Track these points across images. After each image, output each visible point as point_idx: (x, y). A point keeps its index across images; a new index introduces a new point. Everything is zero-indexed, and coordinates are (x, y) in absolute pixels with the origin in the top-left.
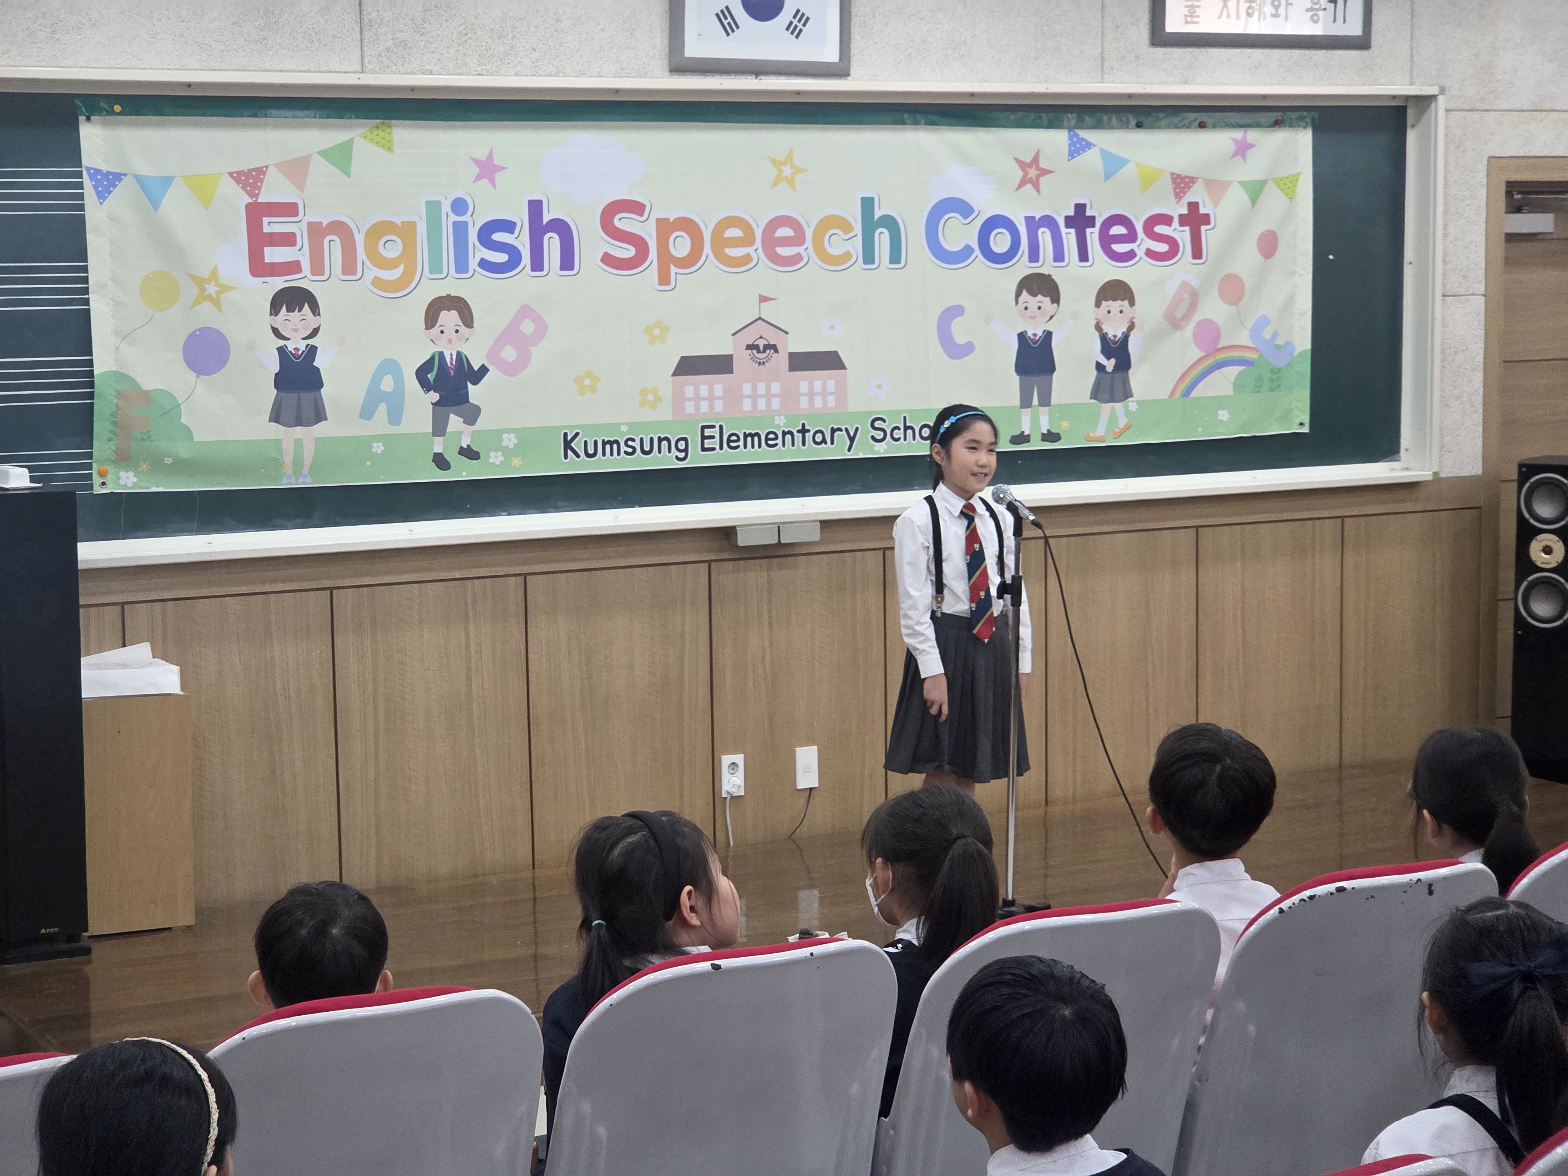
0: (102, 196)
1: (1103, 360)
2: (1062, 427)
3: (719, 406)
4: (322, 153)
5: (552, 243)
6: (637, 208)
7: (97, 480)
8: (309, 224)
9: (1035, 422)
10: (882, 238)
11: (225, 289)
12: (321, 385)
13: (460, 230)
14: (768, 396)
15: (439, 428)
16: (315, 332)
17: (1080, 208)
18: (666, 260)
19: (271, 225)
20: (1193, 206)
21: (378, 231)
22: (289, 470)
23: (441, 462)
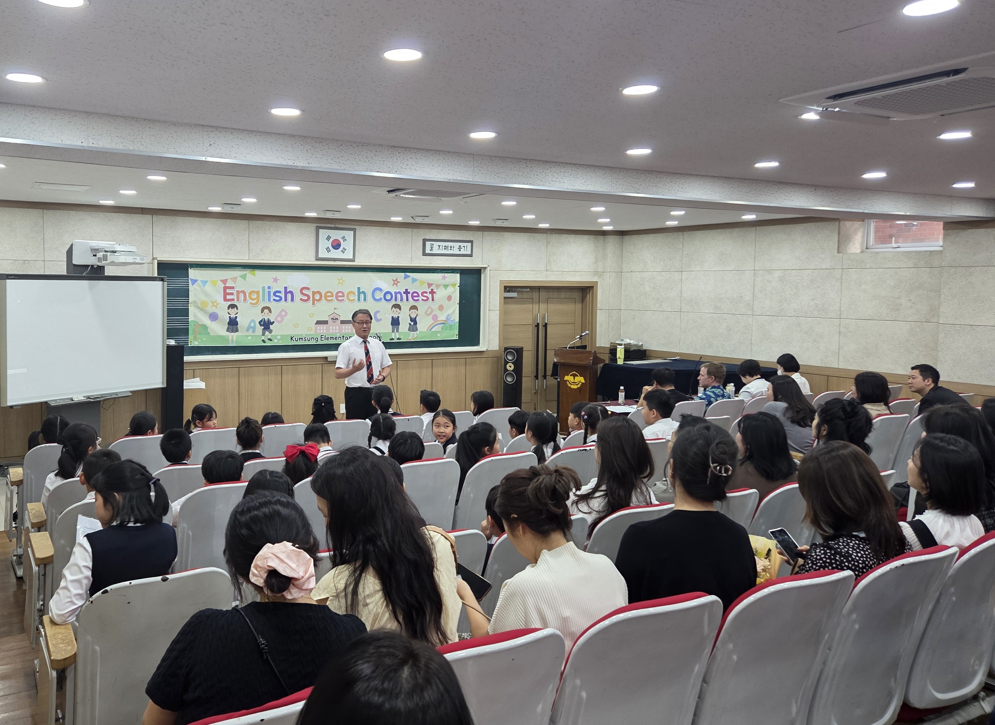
0: (193, 284)
1: (411, 322)
2: (402, 337)
3: (325, 331)
4: (240, 276)
5: (289, 296)
6: (308, 289)
7: (189, 343)
8: (237, 291)
9: (395, 336)
10: (362, 296)
11: (218, 304)
12: (238, 324)
13: (269, 292)
14: (336, 329)
15: (263, 334)
16: (237, 313)
17: (406, 290)
18: (314, 299)
19: (228, 291)
20: (432, 290)
21: (251, 293)
22: (231, 342)
23: (264, 341)
